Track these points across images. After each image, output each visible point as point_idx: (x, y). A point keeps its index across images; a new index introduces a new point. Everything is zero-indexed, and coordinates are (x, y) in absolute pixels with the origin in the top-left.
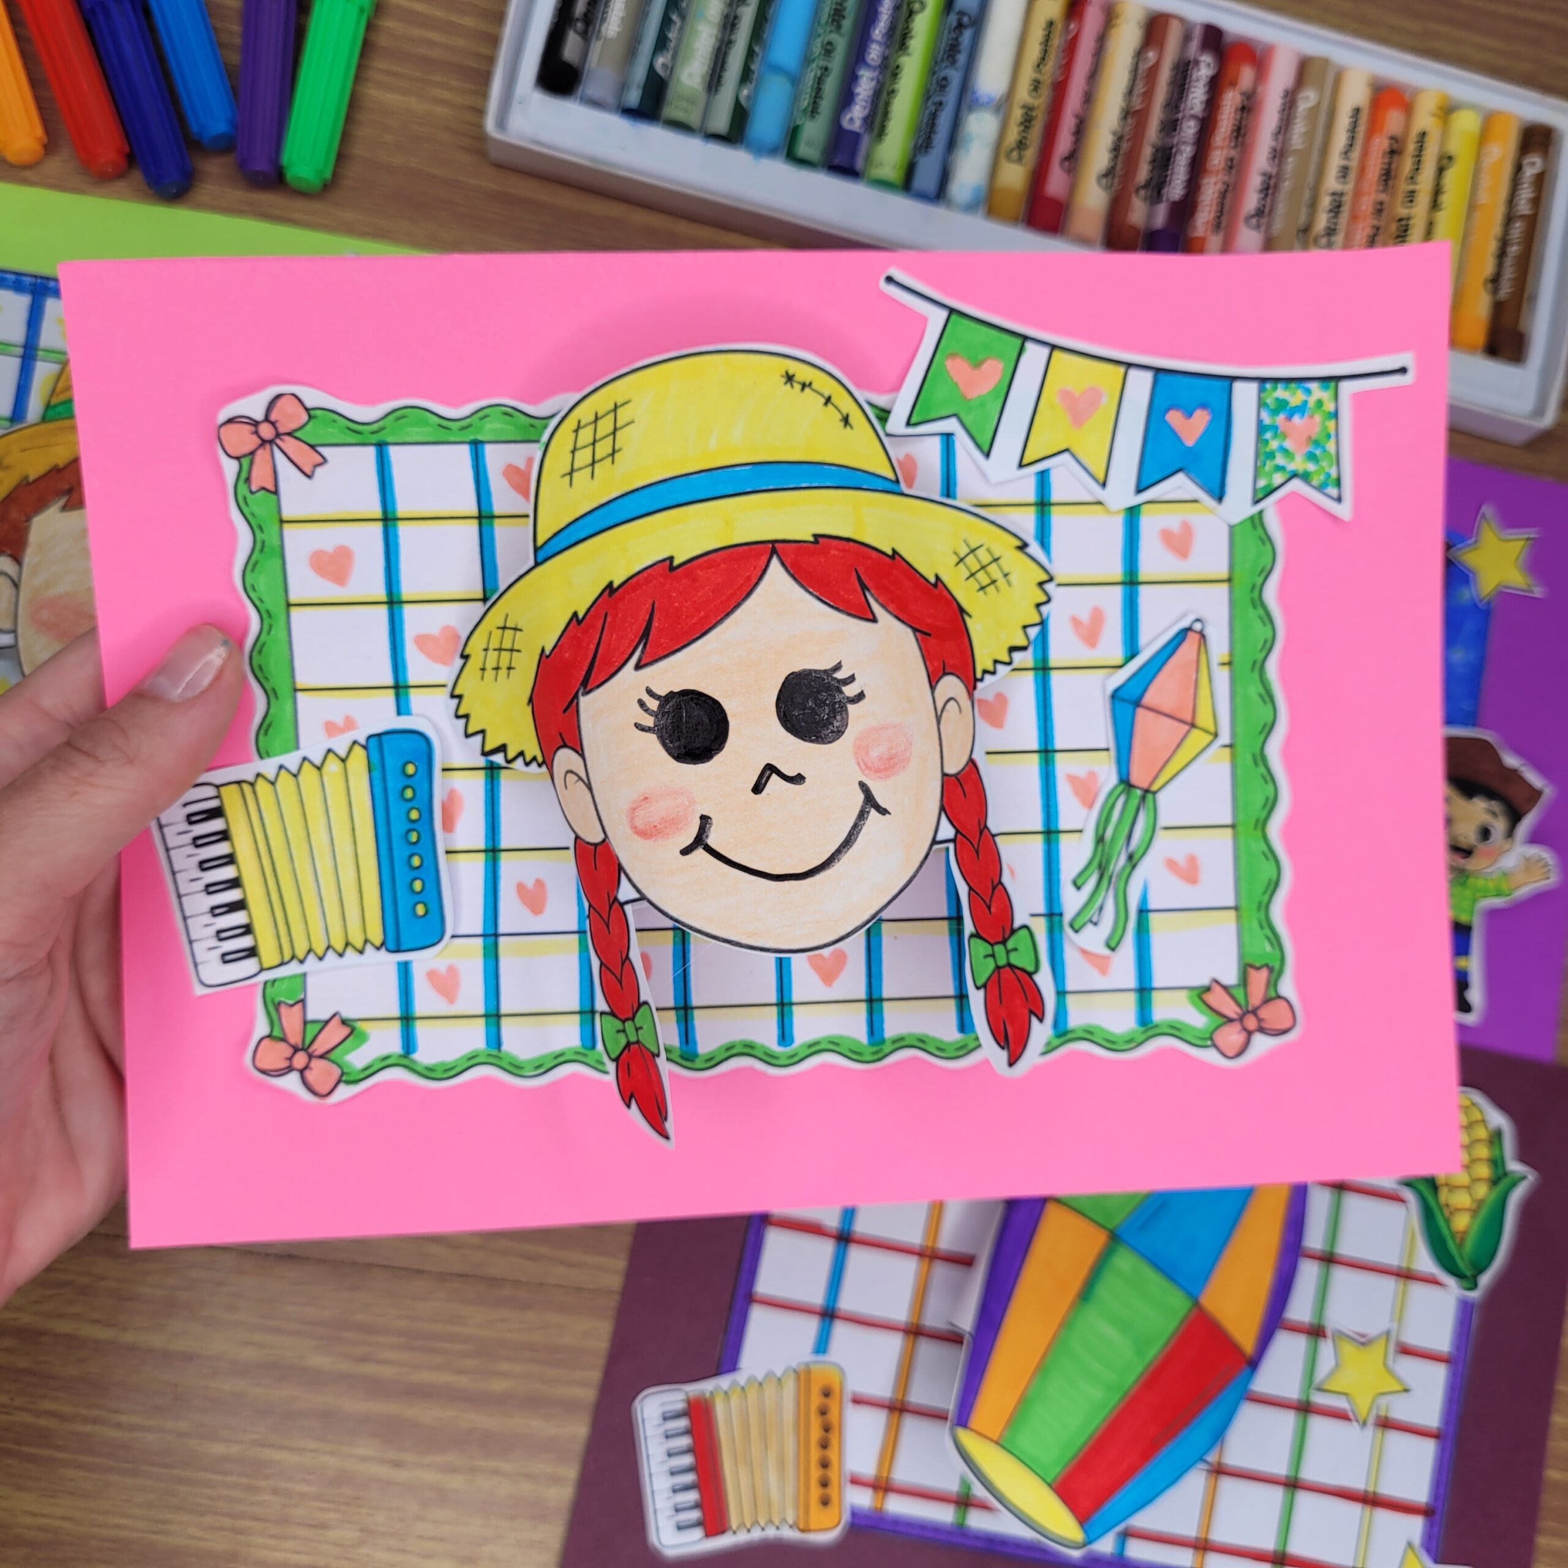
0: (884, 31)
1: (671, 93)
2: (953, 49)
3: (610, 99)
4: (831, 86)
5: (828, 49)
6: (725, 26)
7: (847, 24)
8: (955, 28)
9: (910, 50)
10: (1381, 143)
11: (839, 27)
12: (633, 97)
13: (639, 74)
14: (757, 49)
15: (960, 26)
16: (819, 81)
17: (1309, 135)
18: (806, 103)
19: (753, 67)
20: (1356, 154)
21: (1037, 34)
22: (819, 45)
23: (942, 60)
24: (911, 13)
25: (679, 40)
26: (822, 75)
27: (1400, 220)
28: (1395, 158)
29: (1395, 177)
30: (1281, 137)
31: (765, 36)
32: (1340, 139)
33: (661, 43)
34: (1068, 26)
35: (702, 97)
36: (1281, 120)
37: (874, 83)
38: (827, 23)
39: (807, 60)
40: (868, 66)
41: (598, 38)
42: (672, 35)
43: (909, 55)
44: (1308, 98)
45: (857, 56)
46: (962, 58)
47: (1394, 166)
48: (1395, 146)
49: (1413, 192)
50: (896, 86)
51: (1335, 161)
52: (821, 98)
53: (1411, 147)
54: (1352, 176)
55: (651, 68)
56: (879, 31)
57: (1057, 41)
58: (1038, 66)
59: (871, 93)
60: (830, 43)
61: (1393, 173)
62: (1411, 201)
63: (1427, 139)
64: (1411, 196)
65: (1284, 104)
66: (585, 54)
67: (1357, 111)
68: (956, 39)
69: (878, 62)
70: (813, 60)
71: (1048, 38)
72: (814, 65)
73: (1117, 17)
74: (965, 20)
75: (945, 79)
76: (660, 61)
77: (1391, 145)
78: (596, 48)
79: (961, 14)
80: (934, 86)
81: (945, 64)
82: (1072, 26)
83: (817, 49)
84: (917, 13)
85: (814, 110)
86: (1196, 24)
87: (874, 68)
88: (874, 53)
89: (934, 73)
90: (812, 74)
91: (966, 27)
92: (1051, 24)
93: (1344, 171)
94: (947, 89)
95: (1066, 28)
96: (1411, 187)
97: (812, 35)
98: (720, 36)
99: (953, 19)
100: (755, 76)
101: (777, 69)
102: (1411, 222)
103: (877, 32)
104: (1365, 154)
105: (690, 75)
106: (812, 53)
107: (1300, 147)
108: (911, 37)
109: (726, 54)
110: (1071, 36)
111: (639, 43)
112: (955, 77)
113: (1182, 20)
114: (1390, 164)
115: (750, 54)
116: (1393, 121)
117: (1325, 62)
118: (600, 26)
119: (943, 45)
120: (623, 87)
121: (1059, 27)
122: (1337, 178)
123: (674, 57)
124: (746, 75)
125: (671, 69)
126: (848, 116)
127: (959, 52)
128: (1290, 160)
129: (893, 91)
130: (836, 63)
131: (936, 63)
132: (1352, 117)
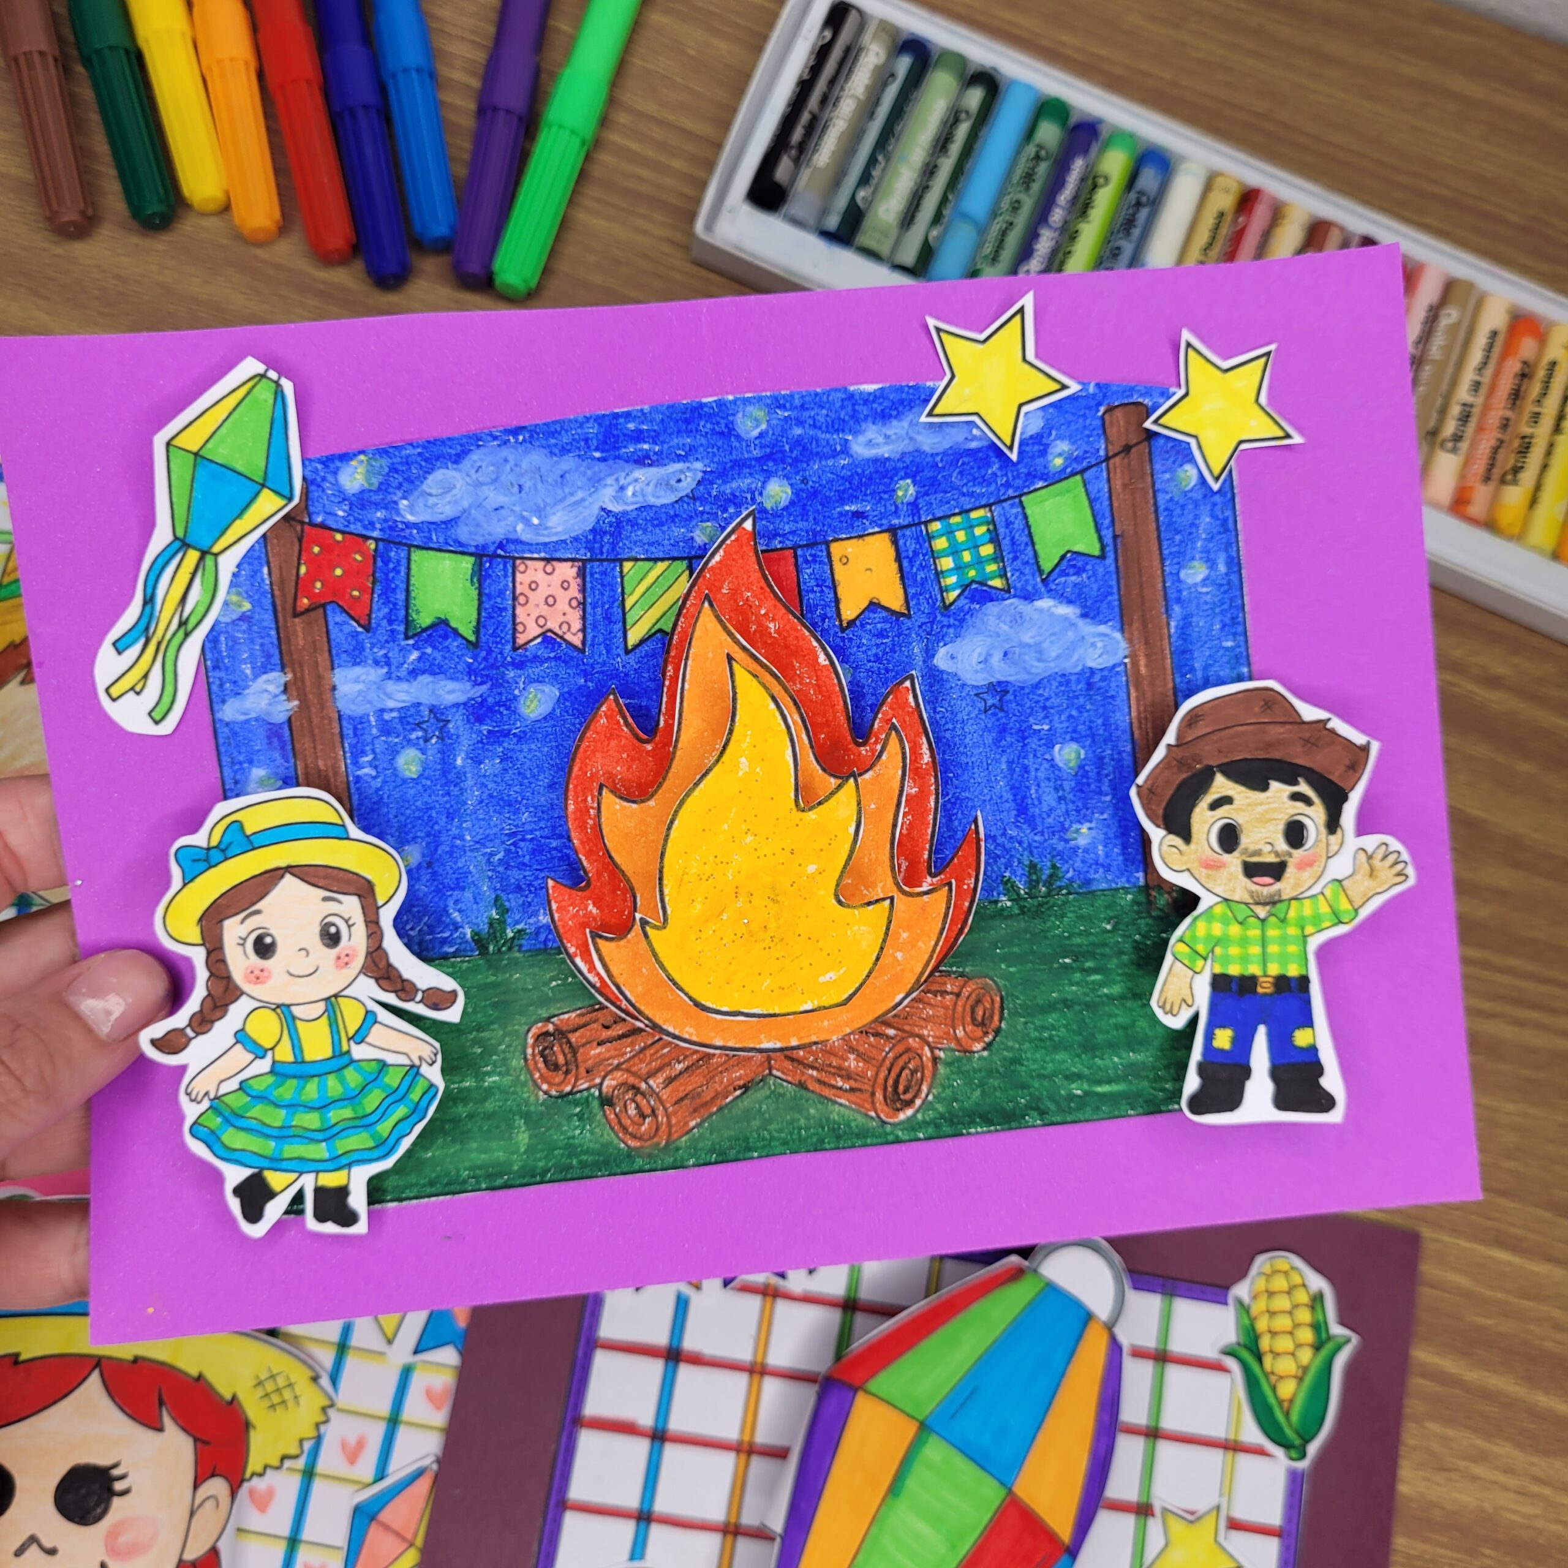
0: (1069, 198)
1: (868, 223)
2: (1129, 224)
3: (811, 221)
4: (1013, 240)
5: (1016, 206)
6: (924, 172)
7: (1036, 187)
8: (1134, 205)
9: (1091, 218)
10: (1513, 366)
11: (1028, 188)
12: (833, 222)
13: (841, 202)
14: (950, 197)
15: (1138, 204)
16: (1004, 233)
17: (1447, 349)
18: (989, 250)
19: (944, 212)
20: (1489, 372)
21: (1208, 221)
22: (1008, 201)
23: (1118, 232)
24: (1095, 187)
25: (881, 178)
26: (1007, 228)
27: (1524, 437)
28: (1526, 381)
29: (1523, 398)
30: (1421, 346)
31: (959, 186)
32: (1476, 356)
33: (865, 179)
34: (1238, 218)
35: (894, 232)
36: (1423, 331)
37: (1054, 242)
38: (1018, 183)
39: (994, 214)
40: (1050, 227)
41: (808, 165)
42: (876, 173)
43: (1088, 222)
44: (1450, 316)
45: (1041, 216)
46: (1136, 232)
47: (1523, 388)
48: (1527, 370)
49: (1539, 414)
50: (1073, 249)
51: (1468, 376)
52: (1003, 249)
53: (1541, 374)
54: (1483, 391)
55: (853, 198)
56: (1064, 197)
57: (1224, 230)
58: (1205, 250)
59: (1049, 250)
60: (1018, 201)
61: (1522, 394)
62: (1536, 422)
63: (1556, 368)
64: (1536, 417)
65: (1427, 317)
66: (794, 178)
67: (1494, 334)
68: (1134, 215)
69: (1059, 225)
70: (1001, 214)
71: (1217, 228)
72: (1001, 218)
73: (1283, 217)
74: (1144, 199)
75: (1118, 248)
76: (862, 194)
77: (1522, 369)
78: (805, 175)
79: (1141, 193)
80: (1108, 253)
81: (1121, 235)
82: (1241, 219)
83: (1005, 204)
84: (1102, 186)
85: (995, 259)
86: (1354, 235)
87: (1056, 230)
88: (1057, 216)
89: (1109, 242)
90: (998, 227)
91: (1144, 206)
92: (1221, 215)
93: (1476, 386)
94: (1119, 258)
95: (1235, 221)
96: (1537, 410)
97: (1002, 192)
98: (919, 181)
99: (1133, 196)
100: (945, 220)
101: (966, 217)
102: (1534, 441)
103: (1062, 198)
104: (1497, 374)
105: (887, 210)
106: (1000, 208)
107: (1437, 358)
108: (1092, 208)
109: (921, 198)
110: (1239, 228)
111: (845, 175)
112: (1128, 248)
113: (1342, 229)
114: (1520, 386)
115: (944, 201)
116: (1527, 347)
117: (1470, 286)
118: (813, 154)
119: (1121, 218)
120: (825, 212)
121: (1229, 218)
122: (1469, 390)
123: (874, 193)
124: (937, 218)
125: (870, 202)
126: (1026, 268)
127: (1135, 226)
128: (1427, 368)
129: (1069, 252)
130: (1022, 220)
131: (1112, 233)
132: (1489, 338)
